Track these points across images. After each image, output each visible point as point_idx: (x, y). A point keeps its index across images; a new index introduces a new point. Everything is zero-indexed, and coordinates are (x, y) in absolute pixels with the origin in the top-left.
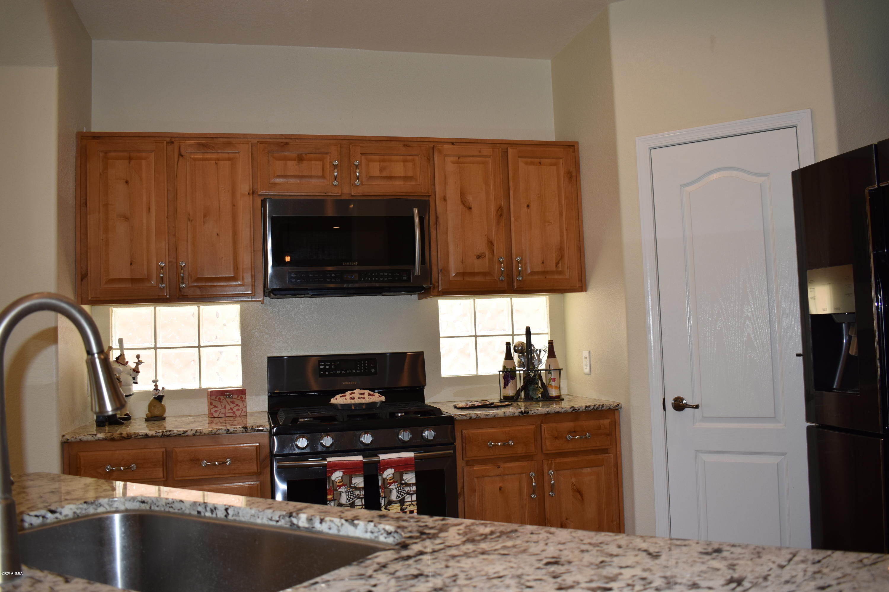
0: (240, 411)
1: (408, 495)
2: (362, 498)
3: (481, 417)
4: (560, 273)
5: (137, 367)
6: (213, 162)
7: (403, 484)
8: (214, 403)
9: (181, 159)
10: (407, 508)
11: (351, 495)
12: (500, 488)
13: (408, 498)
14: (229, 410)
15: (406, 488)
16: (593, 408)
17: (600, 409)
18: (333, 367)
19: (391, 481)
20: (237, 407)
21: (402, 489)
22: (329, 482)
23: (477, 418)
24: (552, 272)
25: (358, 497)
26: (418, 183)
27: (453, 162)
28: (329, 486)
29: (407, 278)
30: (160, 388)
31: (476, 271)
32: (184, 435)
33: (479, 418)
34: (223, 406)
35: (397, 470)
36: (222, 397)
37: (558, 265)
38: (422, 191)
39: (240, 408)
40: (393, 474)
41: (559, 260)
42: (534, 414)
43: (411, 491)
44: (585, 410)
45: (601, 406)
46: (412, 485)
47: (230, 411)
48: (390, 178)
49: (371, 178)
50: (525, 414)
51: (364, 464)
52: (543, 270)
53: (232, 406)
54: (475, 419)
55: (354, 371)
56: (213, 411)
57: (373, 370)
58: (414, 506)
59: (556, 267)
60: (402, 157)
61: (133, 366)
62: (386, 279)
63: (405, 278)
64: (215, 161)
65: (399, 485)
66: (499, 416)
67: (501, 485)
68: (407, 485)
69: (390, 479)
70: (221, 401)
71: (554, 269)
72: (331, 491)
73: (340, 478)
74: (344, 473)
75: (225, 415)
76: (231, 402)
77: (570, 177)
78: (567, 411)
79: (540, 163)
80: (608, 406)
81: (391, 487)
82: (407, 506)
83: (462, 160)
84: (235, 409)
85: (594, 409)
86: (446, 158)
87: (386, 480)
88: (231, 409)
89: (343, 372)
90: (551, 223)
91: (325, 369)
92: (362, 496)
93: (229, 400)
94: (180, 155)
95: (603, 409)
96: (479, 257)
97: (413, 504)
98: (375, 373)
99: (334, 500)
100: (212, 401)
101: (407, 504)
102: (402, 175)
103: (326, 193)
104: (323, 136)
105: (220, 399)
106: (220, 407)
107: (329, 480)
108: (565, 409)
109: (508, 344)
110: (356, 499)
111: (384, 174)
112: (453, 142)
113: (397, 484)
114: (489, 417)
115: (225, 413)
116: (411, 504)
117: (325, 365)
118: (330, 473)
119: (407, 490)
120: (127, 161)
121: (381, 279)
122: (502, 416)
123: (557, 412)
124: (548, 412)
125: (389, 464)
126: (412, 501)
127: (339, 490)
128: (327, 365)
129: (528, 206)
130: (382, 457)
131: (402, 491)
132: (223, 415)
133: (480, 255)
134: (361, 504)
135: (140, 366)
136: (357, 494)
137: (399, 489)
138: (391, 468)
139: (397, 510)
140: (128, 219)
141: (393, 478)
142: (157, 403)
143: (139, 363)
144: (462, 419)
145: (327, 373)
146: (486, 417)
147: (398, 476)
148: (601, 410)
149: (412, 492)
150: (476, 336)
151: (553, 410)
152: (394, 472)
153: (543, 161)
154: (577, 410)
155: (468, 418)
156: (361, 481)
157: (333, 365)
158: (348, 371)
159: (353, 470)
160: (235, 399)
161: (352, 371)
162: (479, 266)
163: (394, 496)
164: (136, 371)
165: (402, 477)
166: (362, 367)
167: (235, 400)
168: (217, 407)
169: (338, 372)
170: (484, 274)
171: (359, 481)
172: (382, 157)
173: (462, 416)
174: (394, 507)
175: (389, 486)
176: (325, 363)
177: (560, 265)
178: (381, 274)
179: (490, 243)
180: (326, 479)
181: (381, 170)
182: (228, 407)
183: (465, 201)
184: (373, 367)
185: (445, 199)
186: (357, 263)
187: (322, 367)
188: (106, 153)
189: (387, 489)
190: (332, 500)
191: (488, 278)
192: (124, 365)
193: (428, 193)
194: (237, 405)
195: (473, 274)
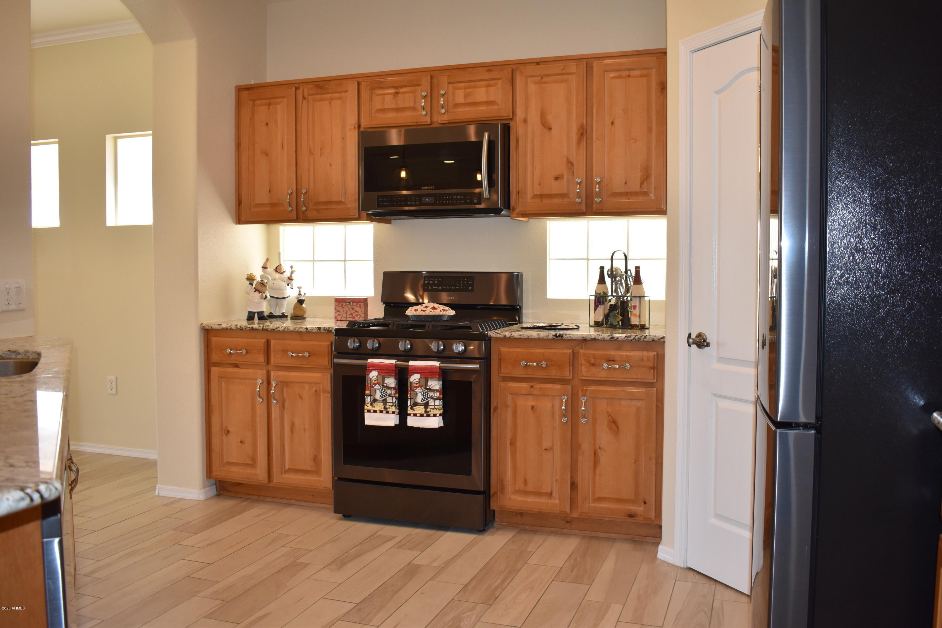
0: (359, 316)
1: (432, 400)
2: (392, 397)
3: (515, 336)
4: (646, 194)
5: (291, 275)
6: (328, 102)
7: (428, 389)
8: (338, 308)
9: (305, 101)
10: (431, 411)
11: (383, 393)
12: (533, 407)
13: (431, 402)
14: (349, 315)
15: (430, 393)
16: (634, 338)
17: (642, 340)
18: (436, 282)
19: (417, 385)
20: (356, 313)
21: (426, 393)
22: (368, 380)
23: (511, 337)
24: (636, 194)
25: (390, 395)
26: (500, 107)
27: (535, 83)
28: (367, 383)
29: (478, 201)
30: (302, 293)
31: (554, 193)
32: (276, 330)
33: (513, 337)
34: (345, 312)
35: (423, 376)
36: (344, 304)
37: (643, 186)
38: (503, 115)
39: (358, 314)
40: (419, 379)
41: (645, 180)
42: (569, 338)
43: (434, 396)
44: (625, 340)
45: (643, 337)
46: (435, 391)
47: (351, 316)
48: (475, 104)
49: (457, 105)
50: (559, 338)
51: (396, 367)
52: (625, 191)
53: (352, 311)
54: (509, 337)
55: (453, 288)
56: (336, 315)
57: (470, 288)
58: (437, 410)
59: (640, 187)
60: (485, 82)
61: (289, 275)
62: (458, 202)
63: (476, 201)
64: (328, 101)
65: (424, 390)
66: (532, 337)
67: (533, 404)
68: (431, 390)
69: (416, 383)
70: (343, 307)
71: (638, 189)
72: (369, 387)
73: (376, 377)
74: (379, 374)
75: (346, 319)
76: (351, 308)
77: (662, 88)
78: (604, 338)
79: (629, 76)
80: (652, 338)
81: (417, 390)
82: (431, 409)
83: (545, 79)
84: (354, 315)
85: (635, 340)
86: (529, 79)
87: (412, 384)
88: (352, 314)
89: (444, 287)
90: (637, 140)
91: (429, 284)
92: (393, 395)
93: (350, 307)
94: (304, 98)
95: (645, 340)
96: (556, 179)
97: (436, 409)
98: (472, 291)
99: (371, 395)
100: (336, 307)
101: (431, 407)
102: (485, 100)
103: (417, 123)
104: (416, 69)
105: (342, 305)
106: (342, 312)
107: (367, 378)
108: (601, 337)
109: (602, 268)
110: (387, 397)
111: (468, 101)
112: (538, 62)
113: (422, 388)
114: (522, 337)
115: (346, 317)
116: (434, 408)
117: (430, 281)
118: (368, 372)
119: (431, 395)
120: (267, 107)
121: (455, 202)
122: (535, 337)
123: (594, 339)
124: (583, 338)
125: (417, 370)
126: (435, 406)
127: (375, 387)
128: (431, 280)
129: (612, 123)
130: (412, 363)
131: (427, 395)
132: (344, 319)
133: (558, 177)
134: (392, 402)
135: (293, 275)
136: (388, 392)
137: (424, 393)
138: (418, 373)
139: (421, 412)
140: (268, 155)
141: (419, 383)
142: (299, 304)
143: (292, 273)
144: (496, 336)
145: (430, 288)
146: (520, 337)
147: (423, 381)
148: (644, 341)
149: (436, 398)
150: (588, 259)
151: (589, 336)
152: (420, 378)
153: (632, 73)
154: (616, 339)
155: (503, 336)
156: (393, 382)
157: (436, 280)
158: (448, 288)
159: (386, 372)
160: (354, 305)
161: (452, 287)
162: (555, 187)
163: (419, 399)
164: (290, 279)
165: (427, 383)
166: (461, 284)
167: (354, 307)
168: (340, 312)
169: (440, 288)
170: (563, 196)
171: (391, 382)
172: (467, 84)
173: (497, 334)
174: (419, 408)
175: (416, 389)
176: (429, 279)
177: (645, 185)
178: (455, 197)
179: (570, 164)
180: (365, 377)
181: (466, 96)
182: (349, 313)
183: (545, 122)
184: (470, 285)
185: (525, 121)
186: (433, 187)
187: (426, 282)
188: (254, 101)
189: (414, 392)
190: (369, 395)
191: (566, 200)
192: (281, 273)
193: (509, 116)
194: (356, 311)
195: (550, 196)
